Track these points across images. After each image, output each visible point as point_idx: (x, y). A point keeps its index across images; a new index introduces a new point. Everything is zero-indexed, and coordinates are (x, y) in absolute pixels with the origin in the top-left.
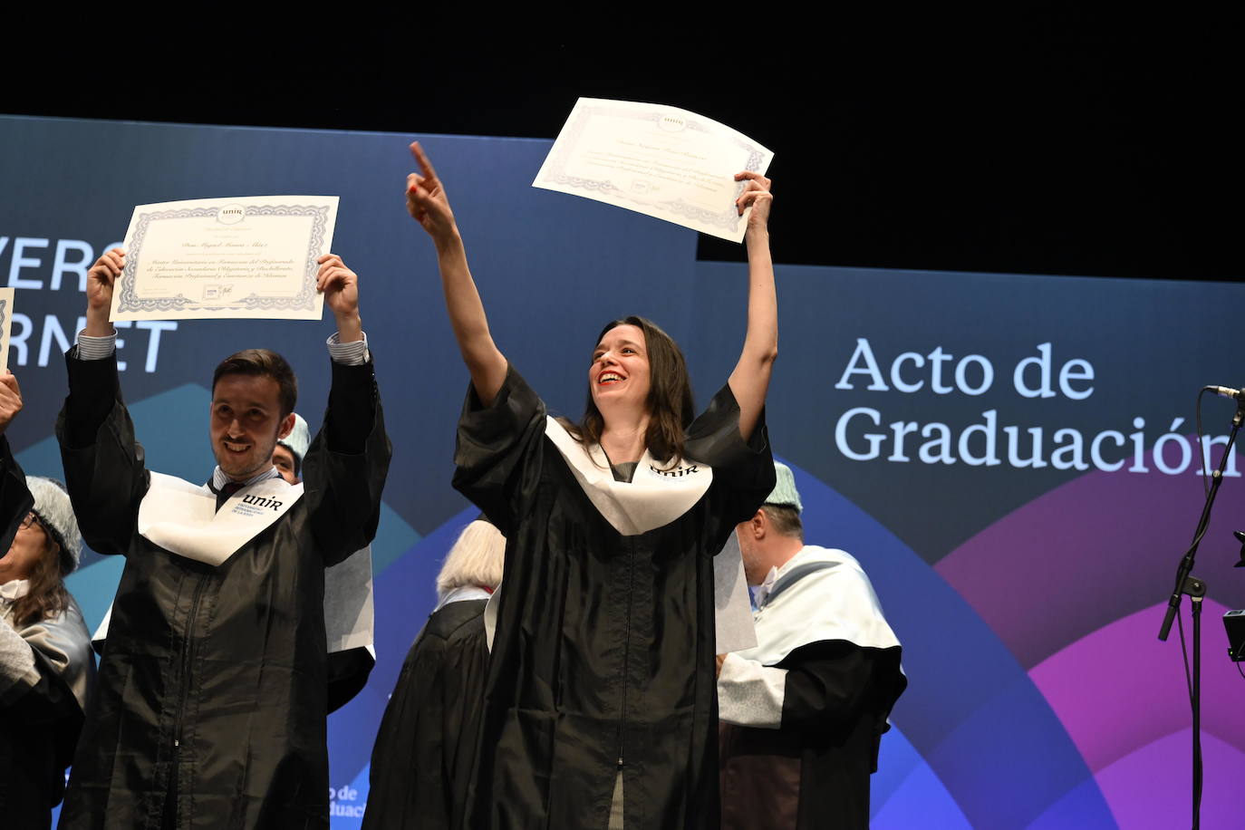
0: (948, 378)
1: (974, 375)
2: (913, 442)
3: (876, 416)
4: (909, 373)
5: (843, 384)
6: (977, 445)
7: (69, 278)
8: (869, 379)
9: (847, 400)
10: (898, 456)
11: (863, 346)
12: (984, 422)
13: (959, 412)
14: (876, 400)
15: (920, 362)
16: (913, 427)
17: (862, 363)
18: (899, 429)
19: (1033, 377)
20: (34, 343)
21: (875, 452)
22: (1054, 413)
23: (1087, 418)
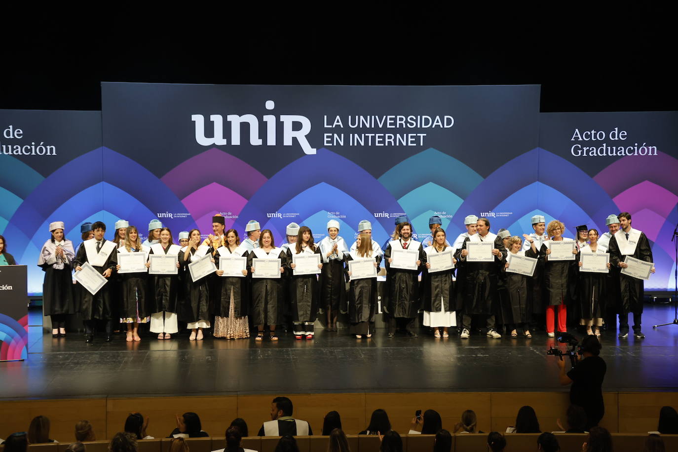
0: (595, 137)
1: (601, 136)
2: (588, 151)
3: (580, 146)
4: (587, 136)
5: (573, 139)
6: (602, 151)
7: (401, 125)
8: (578, 138)
9: (574, 143)
10: (585, 155)
11: (577, 130)
12: (603, 146)
13: (598, 144)
14: (580, 143)
15: (589, 133)
16: (588, 148)
17: (577, 134)
18: (585, 149)
19: (614, 136)
20: (395, 140)
21: (580, 154)
22: (618, 143)
23: (625, 144)
